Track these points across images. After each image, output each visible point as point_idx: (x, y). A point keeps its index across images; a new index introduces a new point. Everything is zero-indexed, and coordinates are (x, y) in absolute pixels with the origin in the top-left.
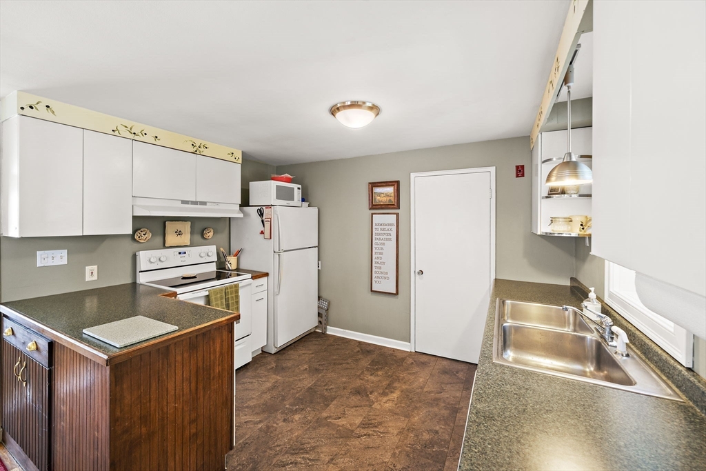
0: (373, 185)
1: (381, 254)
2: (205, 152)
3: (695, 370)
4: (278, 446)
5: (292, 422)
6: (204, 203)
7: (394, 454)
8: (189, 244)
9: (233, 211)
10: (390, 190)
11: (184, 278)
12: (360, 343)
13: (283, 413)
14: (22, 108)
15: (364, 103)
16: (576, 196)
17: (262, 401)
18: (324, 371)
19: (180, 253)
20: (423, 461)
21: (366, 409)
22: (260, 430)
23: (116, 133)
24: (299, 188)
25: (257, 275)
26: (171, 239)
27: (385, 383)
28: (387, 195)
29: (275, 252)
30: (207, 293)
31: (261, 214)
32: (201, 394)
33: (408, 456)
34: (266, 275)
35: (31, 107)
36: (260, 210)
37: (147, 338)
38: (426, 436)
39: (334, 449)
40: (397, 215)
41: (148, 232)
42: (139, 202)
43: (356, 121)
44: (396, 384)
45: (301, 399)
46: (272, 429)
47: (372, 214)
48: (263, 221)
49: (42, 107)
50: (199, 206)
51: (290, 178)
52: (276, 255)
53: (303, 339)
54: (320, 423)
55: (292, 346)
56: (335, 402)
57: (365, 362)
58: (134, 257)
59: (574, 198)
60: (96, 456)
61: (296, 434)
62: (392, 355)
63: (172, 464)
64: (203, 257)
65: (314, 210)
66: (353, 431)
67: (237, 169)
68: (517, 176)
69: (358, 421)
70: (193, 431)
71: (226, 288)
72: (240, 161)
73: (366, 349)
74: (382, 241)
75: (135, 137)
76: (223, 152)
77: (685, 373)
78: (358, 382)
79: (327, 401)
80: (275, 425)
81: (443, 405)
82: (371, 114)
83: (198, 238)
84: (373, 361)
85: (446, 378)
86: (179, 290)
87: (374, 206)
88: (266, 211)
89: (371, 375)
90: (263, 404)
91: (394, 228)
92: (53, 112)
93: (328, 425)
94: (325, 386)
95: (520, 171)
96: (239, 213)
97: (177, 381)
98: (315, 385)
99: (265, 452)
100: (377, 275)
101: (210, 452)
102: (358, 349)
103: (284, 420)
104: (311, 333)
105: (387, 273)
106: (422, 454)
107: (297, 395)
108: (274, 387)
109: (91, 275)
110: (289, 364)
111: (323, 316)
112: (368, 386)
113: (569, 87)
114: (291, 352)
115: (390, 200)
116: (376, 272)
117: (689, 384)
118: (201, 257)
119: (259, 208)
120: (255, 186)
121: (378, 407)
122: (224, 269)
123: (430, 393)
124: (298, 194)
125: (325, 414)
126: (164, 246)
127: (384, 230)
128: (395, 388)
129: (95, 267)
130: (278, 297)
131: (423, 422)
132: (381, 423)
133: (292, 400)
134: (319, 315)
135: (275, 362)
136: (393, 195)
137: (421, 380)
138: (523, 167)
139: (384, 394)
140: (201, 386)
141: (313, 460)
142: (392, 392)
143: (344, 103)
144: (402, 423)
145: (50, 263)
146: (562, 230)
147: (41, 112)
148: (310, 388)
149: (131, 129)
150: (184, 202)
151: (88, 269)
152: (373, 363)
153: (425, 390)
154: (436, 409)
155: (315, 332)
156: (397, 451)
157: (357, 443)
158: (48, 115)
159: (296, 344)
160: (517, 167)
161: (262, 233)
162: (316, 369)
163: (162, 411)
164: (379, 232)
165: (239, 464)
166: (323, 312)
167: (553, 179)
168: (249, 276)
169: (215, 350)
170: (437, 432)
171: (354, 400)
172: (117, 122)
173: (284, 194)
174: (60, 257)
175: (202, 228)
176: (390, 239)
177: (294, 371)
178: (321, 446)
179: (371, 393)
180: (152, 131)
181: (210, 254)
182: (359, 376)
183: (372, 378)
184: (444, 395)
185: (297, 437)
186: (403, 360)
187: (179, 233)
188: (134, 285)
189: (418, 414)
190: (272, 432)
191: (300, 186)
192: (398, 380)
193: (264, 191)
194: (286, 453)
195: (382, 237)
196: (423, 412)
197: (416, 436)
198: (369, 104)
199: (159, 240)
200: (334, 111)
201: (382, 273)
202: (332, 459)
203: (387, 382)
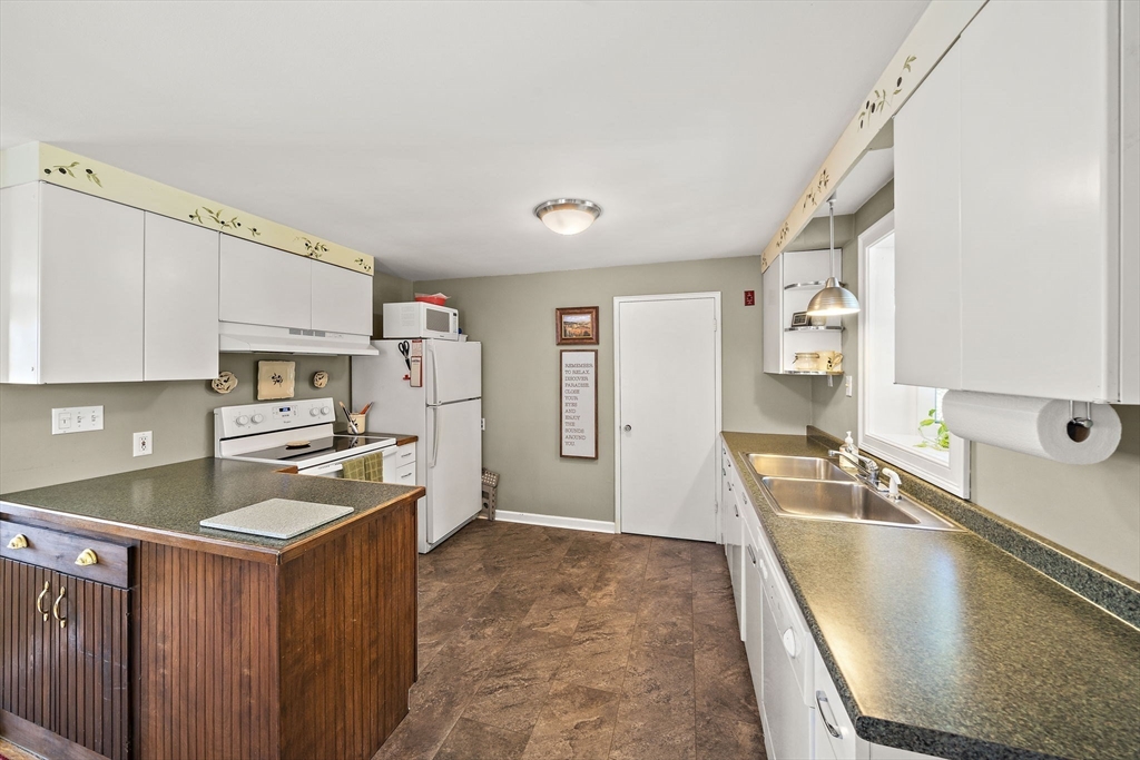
0: (563, 311)
1: (575, 405)
2: (324, 256)
3: (972, 500)
4: (473, 670)
5: (484, 638)
6: (321, 333)
7: (631, 657)
8: (292, 395)
9: (360, 345)
10: (586, 319)
11: (290, 448)
12: (545, 528)
13: (466, 628)
14: (48, 171)
15: (583, 202)
16: (822, 328)
17: (431, 617)
18: (508, 569)
19: (281, 410)
20: (667, 659)
21: (580, 609)
22: (441, 653)
23: (196, 220)
24: (455, 315)
25: (402, 441)
26: (266, 389)
27: (594, 575)
28: (581, 325)
29: (428, 406)
30: (340, 467)
31: (405, 351)
32: (382, 604)
33: (648, 656)
34: (415, 439)
35: (63, 171)
36: (404, 347)
37: (318, 523)
38: (663, 631)
39: (553, 662)
40: (596, 352)
41: (232, 377)
42: (229, 329)
43: (572, 225)
44: (608, 575)
45: (487, 608)
46: (457, 651)
47: (561, 351)
48: (408, 361)
49: (79, 171)
50: (314, 338)
51: (444, 300)
52: (430, 410)
53: (463, 531)
54: (523, 634)
55: (450, 541)
56: (533, 606)
57: (560, 552)
58: (211, 417)
59: (822, 331)
60: (245, 704)
61: (495, 652)
62: (592, 540)
63: (351, 706)
64: (314, 416)
65: (476, 346)
66: (570, 638)
67: (367, 284)
68: (747, 304)
69: (573, 625)
70: (374, 656)
71: (366, 459)
72: (372, 272)
73: (556, 537)
74: (576, 388)
75: (223, 228)
76: (347, 256)
77: (963, 503)
78: (559, 578)
79: (524, 607)
80: (460, 645)
81: (673, 592)
82: (590, 216)
83: (305, 386)
84: (569, 550)
85: (668, 561)
86: (300, 464)
87: (565, 340)
88: (412, 346)
89: (573, 567)
90: (433, 621)
91: (592, 370)
92: (98, 181)
93: (535, 634)
94: (514, 587)
95: (750, 298)
96: (369, 348)
97: (355, 582)
98: (500, 587)
99: (458, 680)
100: (568, 434)
101: (392, 685)
102: (545, 537)
103: (472, 637)
104: (473, 521)
105: (582, 431)
106: (665, 651)
107: (480, 604)
108: (441, 598)
109: (143, 448)
110: (454, 565)
111: (489, 497)
112: (574, 581)
113: (831, 204)
114: (450, 549)
115: (586, 333)
116: (567, 430)
117: (970, 515)
118: (313, 415)
119: (402, 341)
120: (392, 310)
121: (595, 605)
122: (346, 432)
123: (653, 580)
124: (453, 323)
125: (526, 623)
126: (256, 399)
127: (578, 372)
128: (609, 580)
129: (148, 435)
130: (434, 470)
131: (655, 615)
132: (603, 624)
133: (474, 611)
134: (484, 494)
135: (431, 564)
136: (589, 326)
137: (638, 566)
138: (752, 293)
139: (596, 588)
140: (381, 593)
141: (529, 680)
142: (606, 585)
143: (556, 201)
144: (630, 620)
145: (75, 428)
146: (806, 367)
147: (78, 179)
148: (494, 593)
149: (218, 215)
150: (294, 331)
151: (137, 437)
152: (571, 551)
153: (647, 577)
154: (666, 599)
155: (477, 519)
156: (633, 653)
157: (581, 650)
158: (89, 186)
159: (455, 538)
160: (746, 293)
161: (407, 378)
162: (495, 568)
163: (339, 628)
164: (572, 375)
165: (427, 701)
166: (490, 491)
167: (817, 307)
168: (394, 440)
169: (396, 541)
170: (674, 624)
171: (560, 600)
172: (198, 203)
173: (437, 322)
174: (90, 418)
175: (312, 371)
176: (587, 385)
177: (464, 574)
178: (535, 661)
179: (580, 589)
180: (248, 220)
181: (325, 411)
182: (558, 570)
183: (575, 570)
184: (671, 581)
185: (498, 656)
186: (608, 545)
187: (277, 379)
188: (211, 460)
189: (646, 607)
190: (459, 654)
191: (456, 311)
192: (610, 569)
193: (408, 317)
194: (489, 676)
195: (575, 382)
196: (652, 604)
197: (652, 632)
198: (589, 204)
199: (248, 390)
200: (540, 211)
201: (576, 431)
202: (554, 675)
203: (597, 574)
